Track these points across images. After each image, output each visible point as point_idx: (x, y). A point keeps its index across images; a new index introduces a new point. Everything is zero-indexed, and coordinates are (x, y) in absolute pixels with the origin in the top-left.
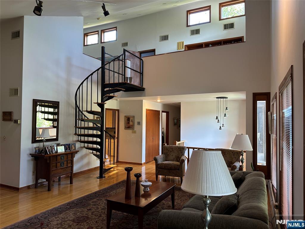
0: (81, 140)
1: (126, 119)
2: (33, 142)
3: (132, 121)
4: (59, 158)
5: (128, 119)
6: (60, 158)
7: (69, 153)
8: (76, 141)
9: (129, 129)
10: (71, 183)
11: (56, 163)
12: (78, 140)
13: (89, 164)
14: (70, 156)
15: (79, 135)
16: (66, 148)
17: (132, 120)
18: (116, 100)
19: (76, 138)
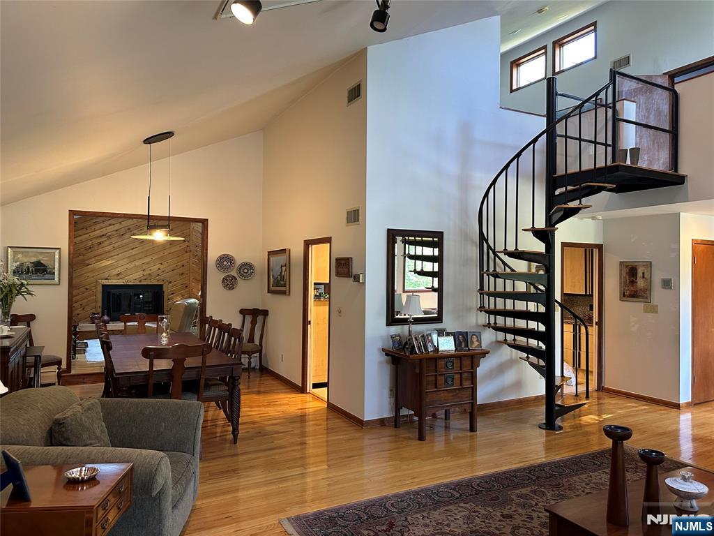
0: (495, 323)
1: (625, 271)
2: (388, 324)
3: (644, 277)
4: (442, 363)
5: (631, 272)
6: (444, 366)
7: (465, 356)
8: (484, 326)
9: (635, 299)
10: (472, 429)
11: (436, 375)
12: (489, 323)
13: (518, 385)
14: (466, 362)
15: (489, 312)
16: (457, 342)
17: (643, 273)
18: (593, 218)
19: (483, 318)
